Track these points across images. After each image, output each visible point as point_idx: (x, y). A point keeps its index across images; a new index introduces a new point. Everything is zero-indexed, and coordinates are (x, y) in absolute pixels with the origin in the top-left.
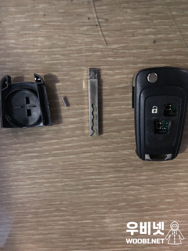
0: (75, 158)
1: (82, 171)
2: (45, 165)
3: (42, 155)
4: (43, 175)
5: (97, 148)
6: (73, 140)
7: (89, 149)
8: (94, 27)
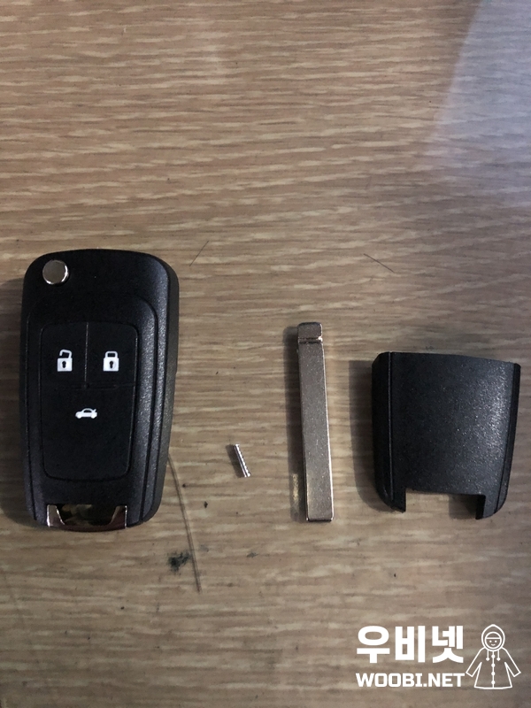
0: (260, 133)
1: (242, 98)
2: (343, 115)
3: (350, 143)
4: (351, 88)
5: (198, 158)
6: (265, 179)
7: (221, 156)
8: (193, 482)
